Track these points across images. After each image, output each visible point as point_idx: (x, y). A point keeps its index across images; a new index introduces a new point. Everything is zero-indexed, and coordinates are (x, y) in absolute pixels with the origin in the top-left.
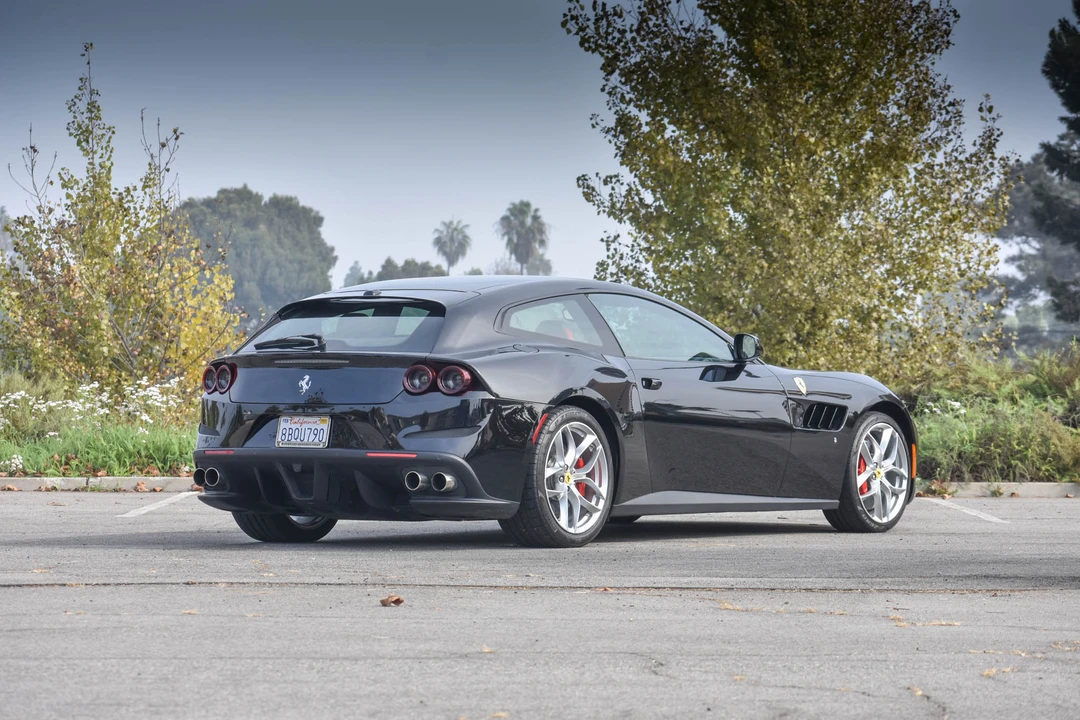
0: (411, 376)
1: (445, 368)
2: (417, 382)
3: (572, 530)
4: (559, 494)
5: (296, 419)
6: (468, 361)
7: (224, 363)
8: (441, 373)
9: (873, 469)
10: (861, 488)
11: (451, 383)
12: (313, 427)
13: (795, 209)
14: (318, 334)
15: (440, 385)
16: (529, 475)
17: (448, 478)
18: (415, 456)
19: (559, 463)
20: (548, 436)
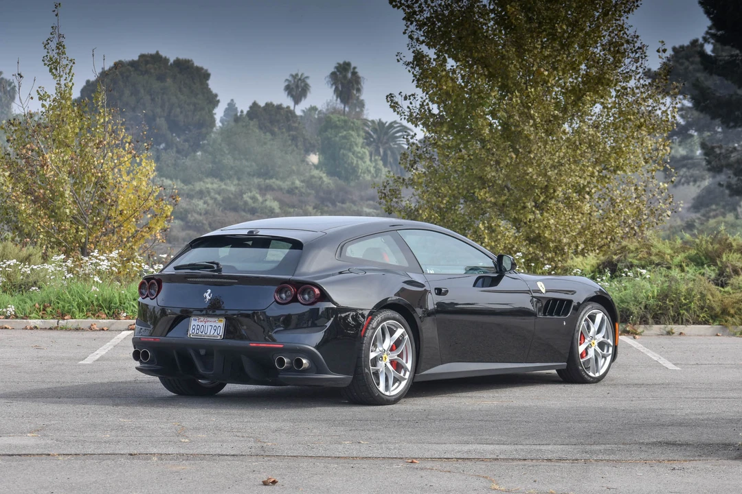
0: (279, 291)
1: (302, 287)
2: (283, 295)
3: (387, 393)
4: (379, 370)
5: (202, 319)
6: (318, 281)
7: (153, 278)
8: (299, 290)
9: (589, 341)
10: (582, 354)
11: (306, 296)
12: (213, 324)
13: (534, 120)
14: (216, 261)
15: (299, 298)
16: (359, 358)
17: (304, 361)
18: (282, 346)
19: (379, 348)
20: (371, 331)
